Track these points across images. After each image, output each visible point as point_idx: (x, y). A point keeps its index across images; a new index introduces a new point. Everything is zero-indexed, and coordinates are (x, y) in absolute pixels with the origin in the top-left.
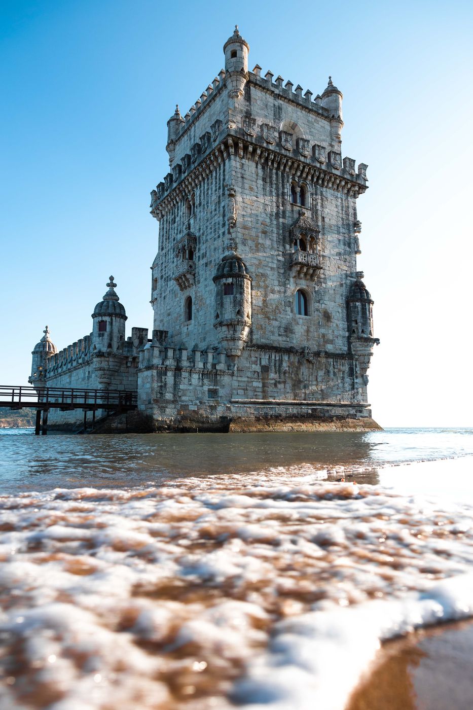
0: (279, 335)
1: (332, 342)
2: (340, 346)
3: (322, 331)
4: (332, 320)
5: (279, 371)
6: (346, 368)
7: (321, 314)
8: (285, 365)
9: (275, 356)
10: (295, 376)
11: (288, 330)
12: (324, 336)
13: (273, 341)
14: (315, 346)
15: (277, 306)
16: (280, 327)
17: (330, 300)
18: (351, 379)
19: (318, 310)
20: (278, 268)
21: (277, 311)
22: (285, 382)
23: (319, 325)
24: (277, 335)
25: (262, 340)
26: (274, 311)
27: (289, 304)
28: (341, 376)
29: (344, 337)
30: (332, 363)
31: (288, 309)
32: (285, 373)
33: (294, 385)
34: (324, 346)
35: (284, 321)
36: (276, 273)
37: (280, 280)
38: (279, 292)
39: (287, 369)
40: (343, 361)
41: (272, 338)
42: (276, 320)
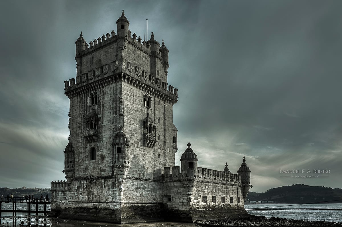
0: (83, 172)
1: (104, 171)
2: (108, 172)
3: (100, 166)
4: (105, 159)
5: (83, 188)
6: (110, 183)
7: (99, 158)
8: (85, 185)
9: (82, 182)
10: (89, 190)
11: (87, 169)
12: (101, 168)
13: (81, 175)
14: (97, 174)
15: (83, 159)
16: (83, 169)
17: (104, 149)
18: (113, 189)
19: (98, 156)
20: (83, 141)
21: (83, 161)
22: (85, 193)
23: (99, 164)
24: (82, 172)
25: (78, 176)
26: (82, 162)
27: (87, 157)
28: (108, 187)
29: (110, 167)
30: (104, 182)
31: (87, 159)
32: (85, 189)
33: (88, 194)
34: (101, 173)
35: (85, 165)
36: (83, 144)
37: (84, 146)
38: (84, 152)
39: (86, 186)
40: (109, 180)
41: (81, 174)
42: (82, 165)
